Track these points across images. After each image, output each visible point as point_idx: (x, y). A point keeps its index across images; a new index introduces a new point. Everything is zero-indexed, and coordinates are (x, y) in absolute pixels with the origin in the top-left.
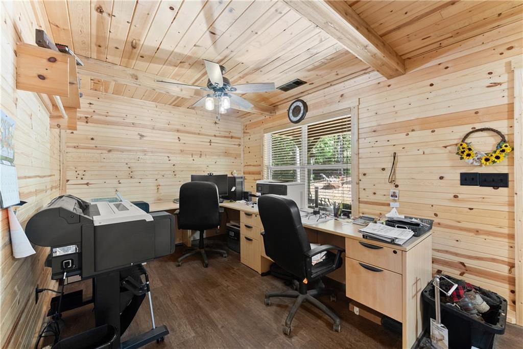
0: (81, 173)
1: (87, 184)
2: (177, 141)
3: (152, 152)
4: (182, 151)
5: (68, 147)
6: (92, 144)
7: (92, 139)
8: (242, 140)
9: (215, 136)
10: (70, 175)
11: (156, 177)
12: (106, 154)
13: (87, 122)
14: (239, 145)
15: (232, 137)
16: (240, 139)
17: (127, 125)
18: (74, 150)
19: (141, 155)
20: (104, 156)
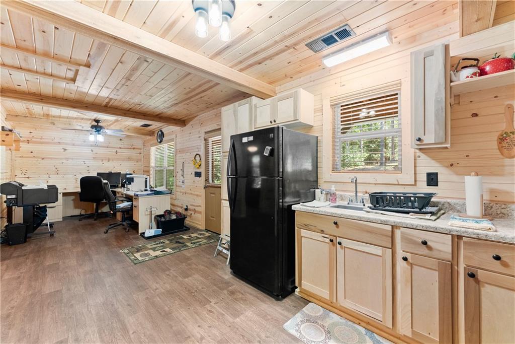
0: (24, 171)
1: (28, 178)
2: (91, 152)
3: (72, 159)
4: (94, 158)
5: (16, 157)
6: (32, 155)
7: (32, 152)
8: (142, 150)
9: (120, 148)
10: (18, 172)
11: (75, 174)
12: (40, 161)
13: (28, 143)
14: (140, 153)
15: (134, 149)
16: (141, 149)
17: (55, 143)
18: (20, 158)
19: (65, 161)
20: (38, 162)
